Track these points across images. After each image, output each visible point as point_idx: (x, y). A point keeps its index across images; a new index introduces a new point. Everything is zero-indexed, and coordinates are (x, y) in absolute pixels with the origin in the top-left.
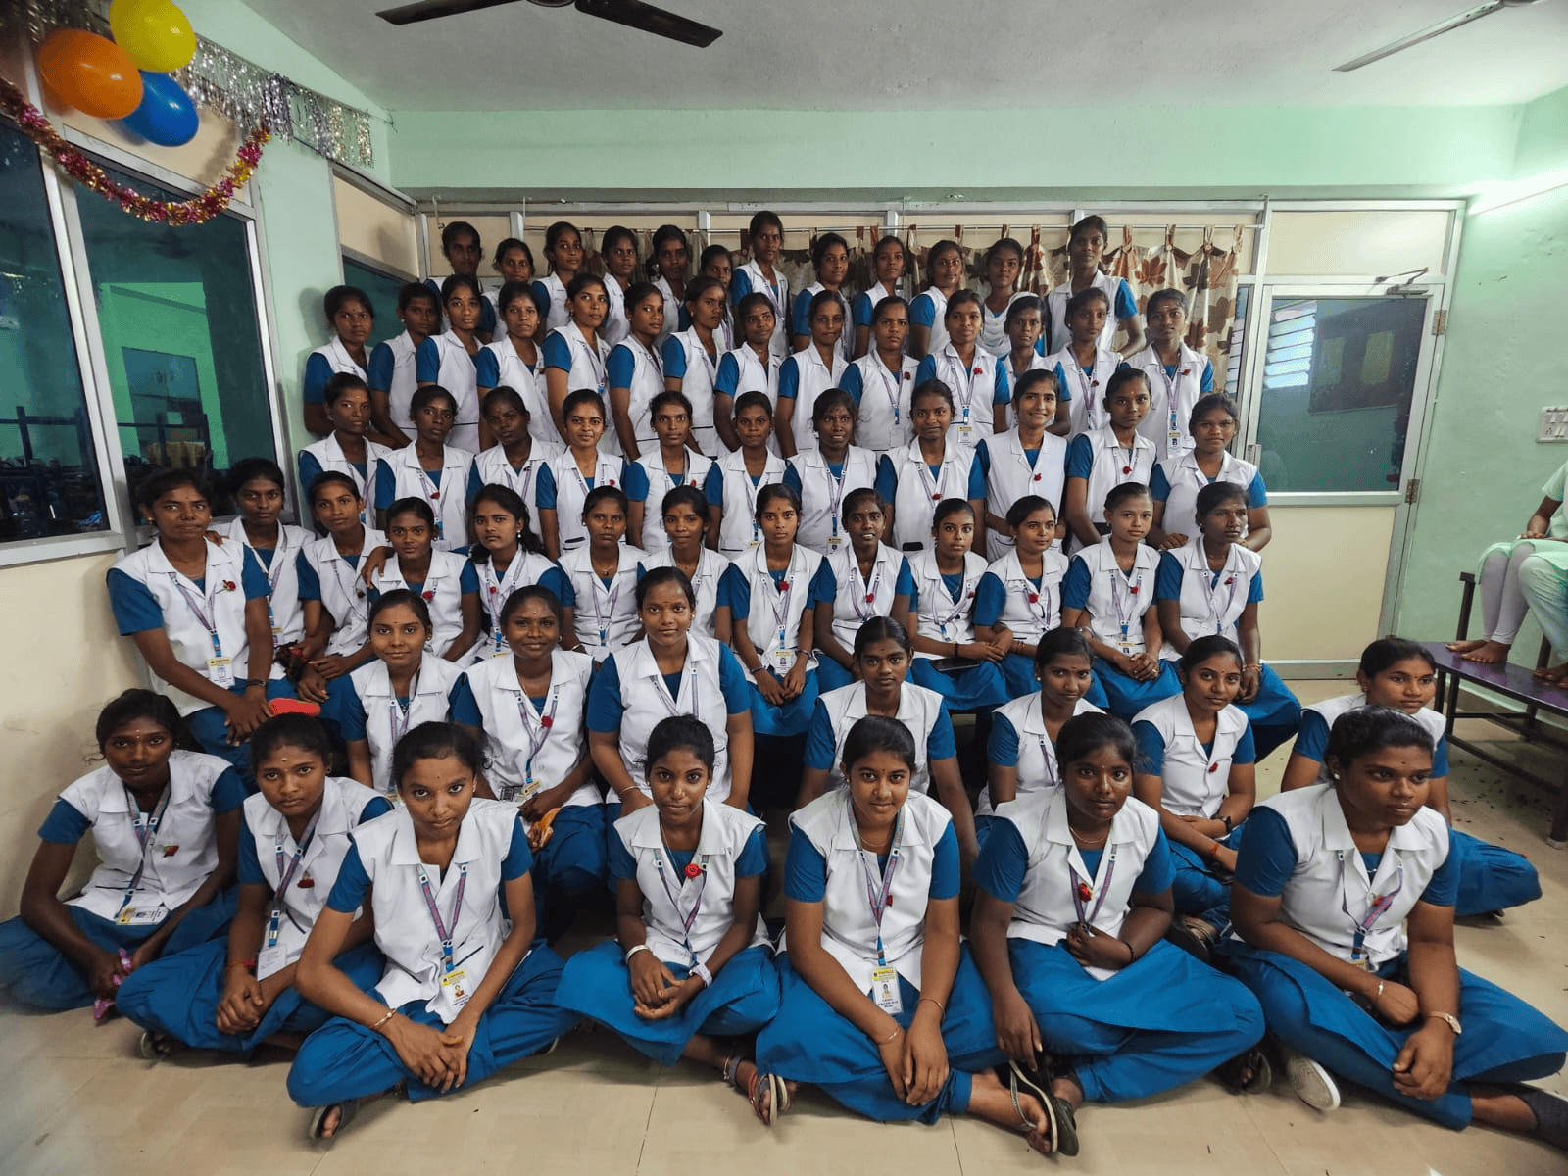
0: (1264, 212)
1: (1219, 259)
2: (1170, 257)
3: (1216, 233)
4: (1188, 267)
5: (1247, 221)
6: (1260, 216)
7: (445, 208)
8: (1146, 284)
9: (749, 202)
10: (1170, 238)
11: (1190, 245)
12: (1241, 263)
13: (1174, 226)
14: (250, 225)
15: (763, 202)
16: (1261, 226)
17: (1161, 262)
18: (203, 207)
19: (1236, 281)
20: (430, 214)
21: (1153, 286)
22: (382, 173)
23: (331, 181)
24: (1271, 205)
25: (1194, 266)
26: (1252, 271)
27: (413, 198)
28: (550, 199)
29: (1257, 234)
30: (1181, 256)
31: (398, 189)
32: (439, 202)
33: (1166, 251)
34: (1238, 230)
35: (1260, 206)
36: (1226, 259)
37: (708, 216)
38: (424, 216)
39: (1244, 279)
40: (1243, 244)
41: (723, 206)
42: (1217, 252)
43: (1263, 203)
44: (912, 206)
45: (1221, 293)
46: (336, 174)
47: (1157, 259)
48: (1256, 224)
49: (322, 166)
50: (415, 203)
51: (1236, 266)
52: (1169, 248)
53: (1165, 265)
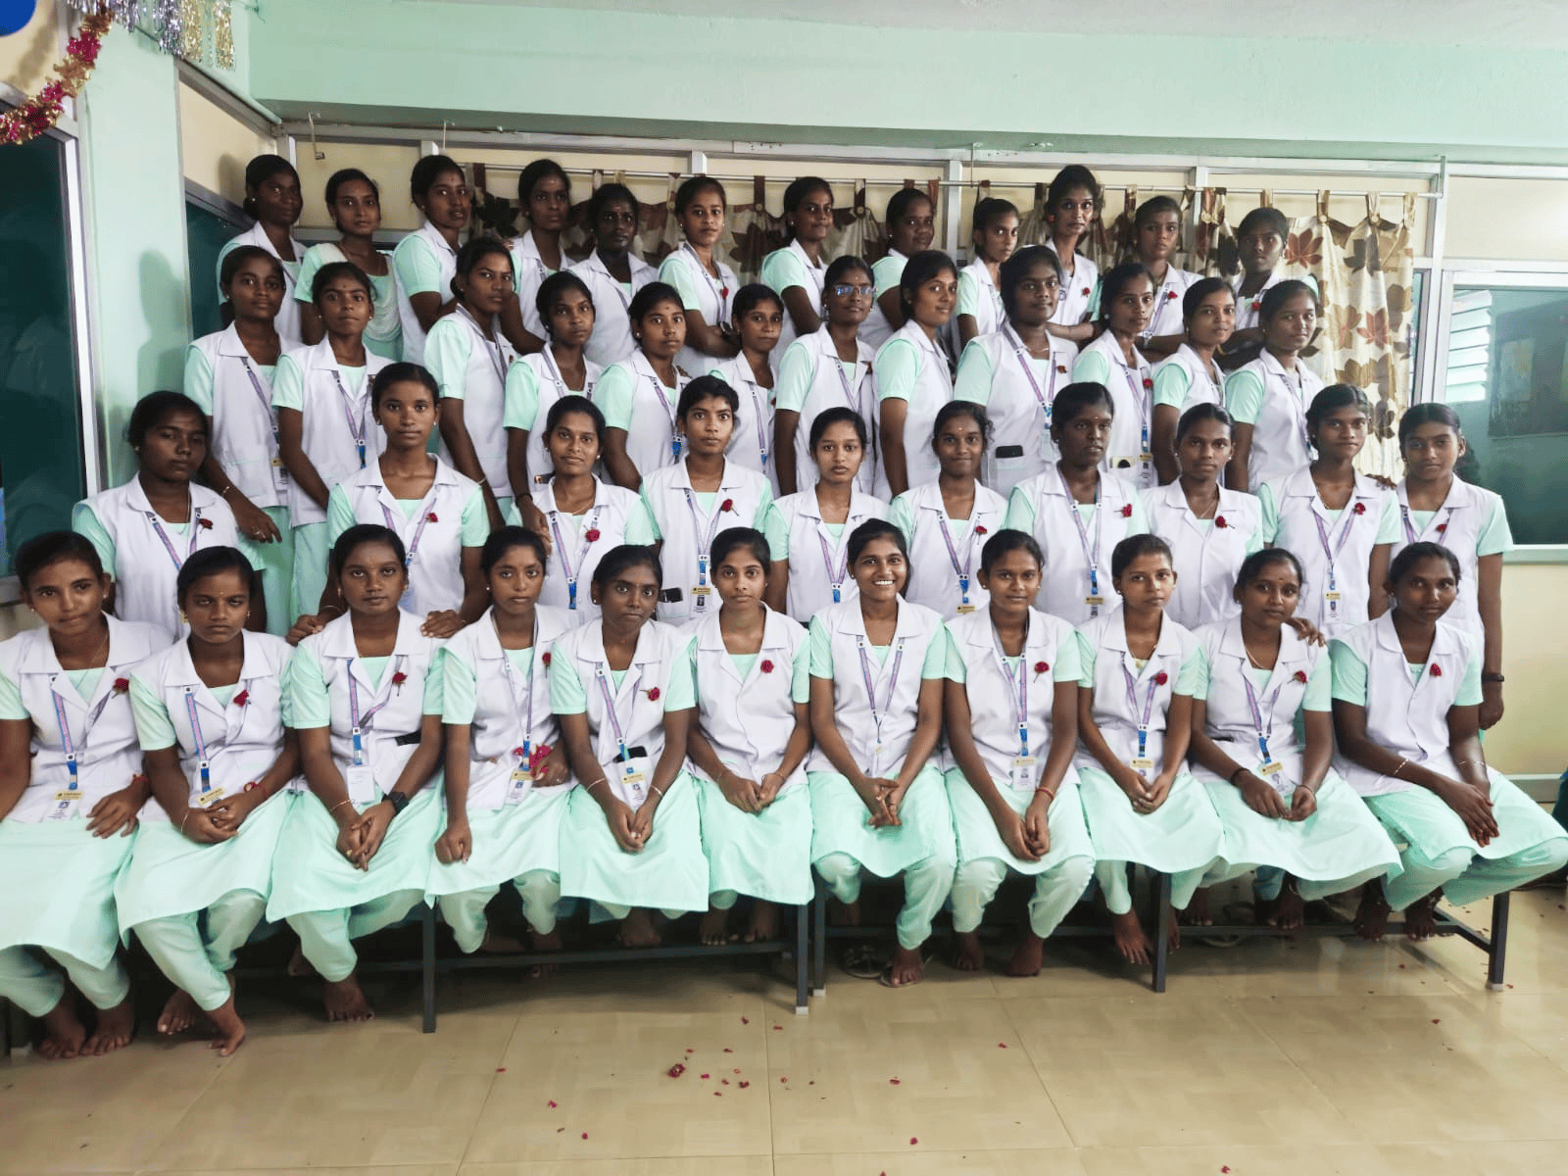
0: (1441, 176)
1: (1389, 234)
2: (1326, 231)
3: (1382, 202)
4: (1350, 244)
5: (1419, 187)
6: (1434, 181)
7: (324, 130)
8: (1297, 264)
9: (762, 143)
10: (1323, 207)
11: (1350, 216)
12: (1415, 241)
13: (1327, 192)
14: (70, 146)
15: (780, 144)
16: (1437, 195)
17: (1314, 237)
18: (26, 120)
19: (1410, 264)
20: (299, 138)
21: (1306, 267)
22: (239, 81)
23: (176, 88)
24: (1450, 168)
25: (1359, 245)
26: (1428, 252)
27: (277, 115)
28: (481, 126)
29: (1431, 204)
30: (1339, 230)
31: (260, 101)
32: (317, 122)
33: (1319, 222)
34: (1409, 199)
35: (1436, 169)
36: (1398, 235)
37: (704, 157)
38: (292, 140)
39: (1422, 263)
40: (1417, 217)
41: (725, 147)
42: (1386, 226)
43: (1438, 165)
44: (981, 155)
45: (1394, 279)
46: (184, 79)
47: (1308, 233)
48: (1430, 191)
49: (166, 66)
50: (280, 122)
51: (1410, 245)
52: (1323, 219)
53: (1320, 240)
